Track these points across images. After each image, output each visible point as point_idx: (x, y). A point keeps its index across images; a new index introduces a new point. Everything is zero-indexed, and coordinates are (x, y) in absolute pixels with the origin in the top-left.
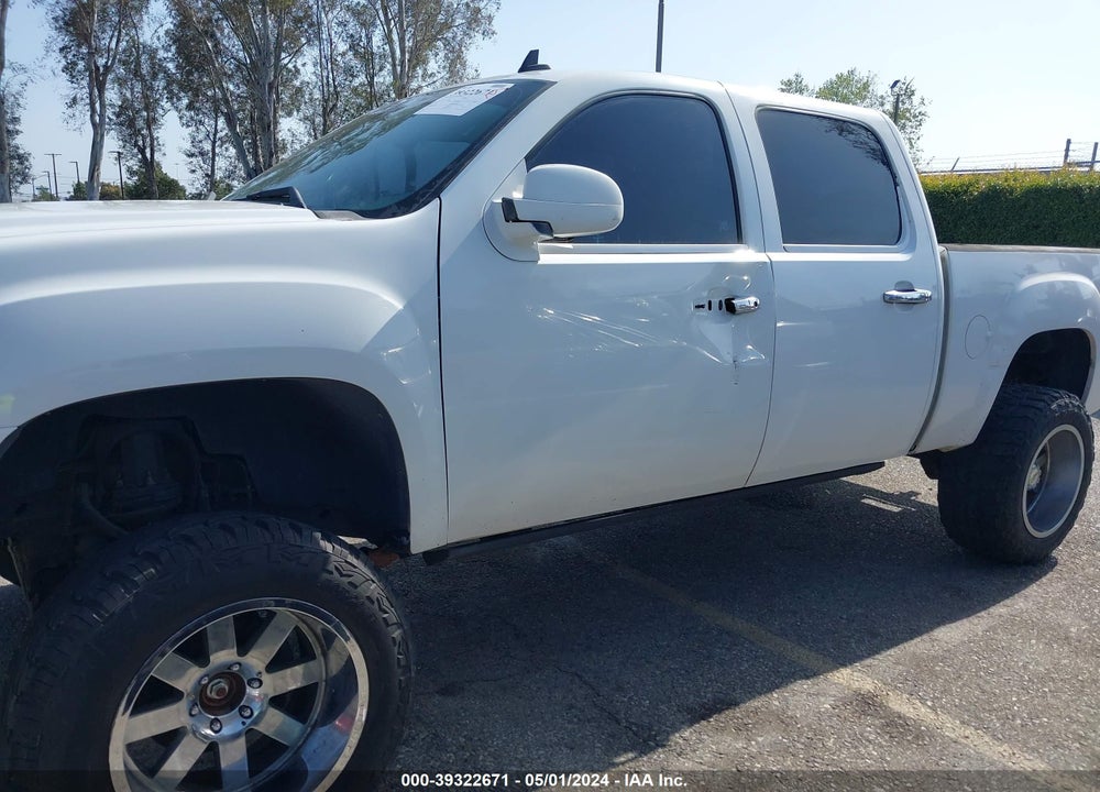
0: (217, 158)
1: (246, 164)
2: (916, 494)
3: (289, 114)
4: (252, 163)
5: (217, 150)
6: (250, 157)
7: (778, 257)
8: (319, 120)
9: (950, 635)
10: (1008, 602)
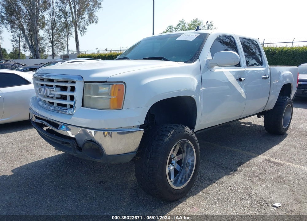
0: (21, 42)
1: (29, 44)
2: (251, 122)
3: (42, 29)
4: (30, 43)
5: (21, 40)
6: (30, 41)
7: (247, 69)
8: (51, 31)
9: (276, 148)
10: (283, 141)
